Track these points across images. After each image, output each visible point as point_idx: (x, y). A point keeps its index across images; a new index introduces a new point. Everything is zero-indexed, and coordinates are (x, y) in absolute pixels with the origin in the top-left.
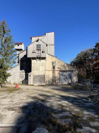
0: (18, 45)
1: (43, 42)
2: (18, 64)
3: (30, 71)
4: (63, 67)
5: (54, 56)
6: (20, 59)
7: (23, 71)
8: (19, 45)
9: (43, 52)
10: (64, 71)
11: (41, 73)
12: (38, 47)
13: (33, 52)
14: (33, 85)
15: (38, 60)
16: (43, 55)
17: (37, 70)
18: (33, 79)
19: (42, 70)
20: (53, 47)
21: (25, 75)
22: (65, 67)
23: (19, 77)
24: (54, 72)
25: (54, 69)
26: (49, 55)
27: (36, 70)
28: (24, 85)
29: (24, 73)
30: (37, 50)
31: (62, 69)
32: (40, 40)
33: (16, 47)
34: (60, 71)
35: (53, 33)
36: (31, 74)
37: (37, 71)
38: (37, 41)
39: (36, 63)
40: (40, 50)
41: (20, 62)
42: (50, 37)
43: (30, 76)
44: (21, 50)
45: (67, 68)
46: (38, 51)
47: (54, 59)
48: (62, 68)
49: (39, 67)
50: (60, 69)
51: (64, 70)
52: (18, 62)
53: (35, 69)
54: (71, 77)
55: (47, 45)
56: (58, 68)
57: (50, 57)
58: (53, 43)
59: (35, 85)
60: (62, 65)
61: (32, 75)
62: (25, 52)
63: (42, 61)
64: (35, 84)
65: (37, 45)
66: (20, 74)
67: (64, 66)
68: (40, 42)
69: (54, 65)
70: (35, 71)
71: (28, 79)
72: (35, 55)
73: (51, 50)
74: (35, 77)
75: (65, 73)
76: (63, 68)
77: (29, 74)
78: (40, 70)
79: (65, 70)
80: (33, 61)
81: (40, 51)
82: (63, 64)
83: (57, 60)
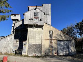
0: (15, 16)
4: (59, 36)
5: (51, 25)
6: (15, 28)
7: (18, 40)
8: (16, 16)
9: (40, 20)
12: (35, 15)
13: (30, 20)
14: (27, 56)
15: (35, 28)
16: (40, 23)
18: (29, 48)
19: (38, 38)
21: (19, 44)
23: (12, 46)
24: (51, 41)
25: (51, 38)
26: (46, 24)
27: (32, 39)
28: (17, 56)
29: (18, 43)
30: (34, 17)
31: (58, 38)
33: (13, 17)
34: (57, 40)
35: (50, 5)
36: (26, 43)
37: (32, 40)
38: (35, 9)
39: (33, 31)
40: (38, 18)
41: (15, 31)
43: (25, 45)
44: (18, 20)
45: (63, 37)
46: (36, 19)
47: (51, 28)
48: (58, 37)
49: (36, 35)
50: (57, 38)
51: (60, 39)
52: (13, 32)
53: (31, 37)
56: (55, 37)
58: (50, 13)
60: (58, 34)
62: (21, 22)
64: (30, 54)
65: (35, 13)
66: (14, 44)
67: (60, 35)
69: (51, 34)
70: (31, 40)
72: (32, 23)
74: (30, 46)
76: (59, 37)
77: (24, 43)
78: (36, 38)
79: (62, 39)
80: (29, 29)
81: (37, 19)
82: (59, 33)
83: (54, 29)
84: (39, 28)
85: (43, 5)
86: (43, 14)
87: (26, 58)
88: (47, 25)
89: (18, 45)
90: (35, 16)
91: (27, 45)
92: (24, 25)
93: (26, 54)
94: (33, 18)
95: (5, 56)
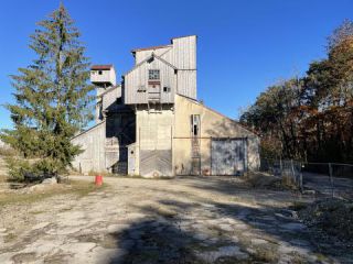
0: (100, 73)
1: (166, 63)
2: (99, 121)
3: (132, 139)
4: (220, 128)
5: (196, 98)
6: (104, 108)
7: (114, 139)
8: (103, 72)
9: (165, 89)
10: (224, 140)
11: (162, 144)
12: (153, 76)
13: (139, 91)
14: (139, 177)
15: (153, 110)
16: (165, 98)
17: (152, 138)
18: (141, 160)
19: (163, 137)
20: (194, 74)
21: (120, 149)
22: (226, 129)
23: (102, 155)
24: (195, 142)
25: (195, 133)
26: (181, 97)
27: (147, 137)
28: (117, 177)
29: (117, 146)
30: (150, 83)
31: (217, 135)
32: (159, 58)
33: (95, 77)
35: (193, 38)
36: (135, 148)
37: (149, 141)
38: (151, 60)
39: (148, 119)
40: (159, 84)
41: (104, 115)
42: (184, 49)
43: (132, 152)
44: (108, 84)
45: (232, 132)
46: (154, 87)
47: (196, 108)
48: (217, 131)
49: (157, 128)
50: (214, 133)
51: (222, 135)
52: (101, 118)
53: (145, 134)
54: (241, 156)
55: (176, 71)
56: (208, 131)
57: (186, 102)
58: (192, 64)
59: (146, 176)
60: (218, 123)
61: (137, 149)
63: (165, 112)
64: (145, 173)
65: (151, 72)
66: (106, 149)
67: (223, 125)
68: (157, 64)
69: (195, 124)
70: (145, 141)
71: (126, 160)
72: (144, 99)
73: (189, 83)
74: (146, 156)
75: (225, 146)
76: (220, 131)
77: (130, 147)
78: (159, 137)
79: (226, 136)
80: (140, 114)
81: (157, 87)
82: (221, 122)
83: (205, 109)
84: (163, 109)
85: (175, 41)
86: (173, 71)
87: (137, 180)
88: (185, 99)
89: (118, 151)
90: (151, 81)
91: (137, 153)
92: (126, 105)
93: (137, 173)
94: (147, 86)
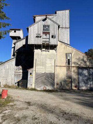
0: (15, 32)
1: (54, 22)
2: (13, 57)
3: (31, 66)
4: (81, 61)
5: (69, 44)
6: (16, 49)
7: (20, 67)
8: (17, 31)
9: (52, 37)
10: (83, 68)
11: (49, 69)
12: (45, 29)
13: (37, 37)
15: (44, 49)
16: (53, 42)
17: (43, 65)
18: (36, 79)
21: (23, 73)
22: (85, 62)
25: (69, 64)
26: (61, 43)
27: (40, 65)
28: (20, 89)
30: (44, 33)
31: (79, 65)
34: (78, 67)
35: (67, 12)
36: (32, 71)
37: (41, 67)
38: (44, 20)
39: (41, 54)
40: (49, 33)
41: (16, 54)
43: (31, 74)
45: (88, 63)
46: (46, 35)
47: (69, 49)
48: (79, 63)
49: (46, 60)
50: (77, 64)
51: (83, 65)
52: (14, 55)
53: (39, 63)
56: (75, 63)
58: (68, 25)
60: (79, 58)
61: (34, 72)
62: (24, 40)
63: (51, 51)
65: (44, 26)
66: (15, 72)
67: (83, 60)
68: (48, 22)
69: (68, 58)
70: (39, 67)
72: (39, 42)
73: (65, 35)
74: (38, 76)
76: (81, 63)
77: (30, 71)
78: (47, 65)
79: (85, 66)
80: (37, 52)
81: (48, 35)
82: (82, 57)
83: (74, 50)
84: (50, 49)
85: (57, 12)
86: (57, 26)
87: (33, 92)
88: (63, 44)
89: (21, 74)
90: (44, 31)
91: (34, 74)
92: (29, 44)
93: (33, 87)
94: (42, 34)
95: (4, 88)
